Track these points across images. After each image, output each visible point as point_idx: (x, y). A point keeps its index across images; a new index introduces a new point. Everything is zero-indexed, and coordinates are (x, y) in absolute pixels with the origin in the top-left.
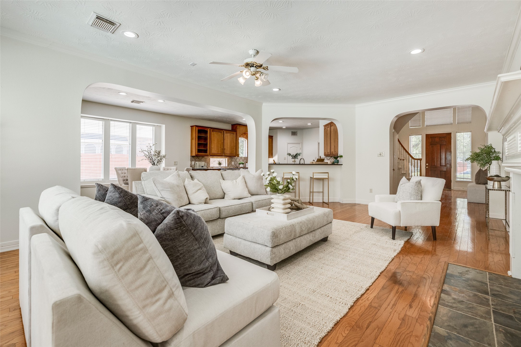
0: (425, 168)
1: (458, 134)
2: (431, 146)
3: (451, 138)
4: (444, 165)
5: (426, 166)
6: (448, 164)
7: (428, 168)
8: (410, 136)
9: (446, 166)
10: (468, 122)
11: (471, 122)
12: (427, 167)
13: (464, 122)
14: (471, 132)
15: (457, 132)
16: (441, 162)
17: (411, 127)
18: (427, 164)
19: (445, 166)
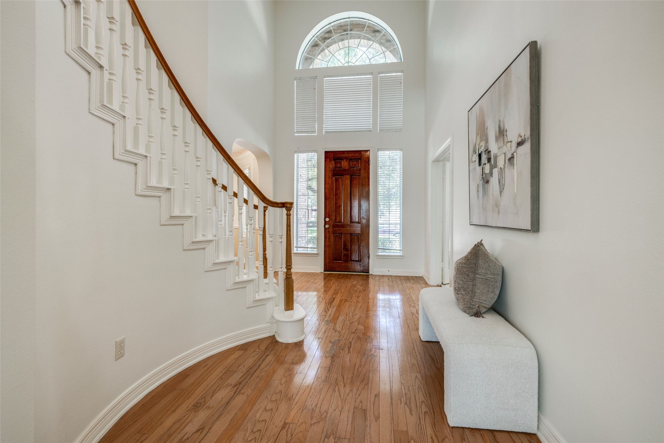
0: (323, 228)
1: (381, 153)
2: (334, 178)
3: (369, 163)
4: (357, 220)
5: (326, 223)
6: (364, 219)
7: (328, 228)
8: (296, 155)
9: (360, 223)
10: (397, 129)
11: (401, 129)
12: (327, 226)
13: (391, 130)
14: (401, 149)
15: (379, 150)
16: (352, 215)
17: (297, 132)
18: (327, 219)
19: (358, 223)
